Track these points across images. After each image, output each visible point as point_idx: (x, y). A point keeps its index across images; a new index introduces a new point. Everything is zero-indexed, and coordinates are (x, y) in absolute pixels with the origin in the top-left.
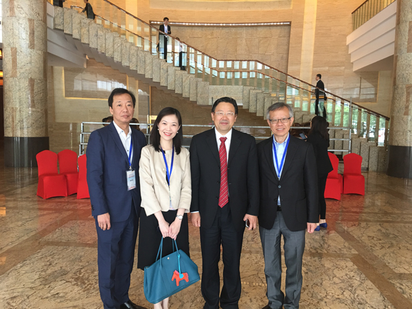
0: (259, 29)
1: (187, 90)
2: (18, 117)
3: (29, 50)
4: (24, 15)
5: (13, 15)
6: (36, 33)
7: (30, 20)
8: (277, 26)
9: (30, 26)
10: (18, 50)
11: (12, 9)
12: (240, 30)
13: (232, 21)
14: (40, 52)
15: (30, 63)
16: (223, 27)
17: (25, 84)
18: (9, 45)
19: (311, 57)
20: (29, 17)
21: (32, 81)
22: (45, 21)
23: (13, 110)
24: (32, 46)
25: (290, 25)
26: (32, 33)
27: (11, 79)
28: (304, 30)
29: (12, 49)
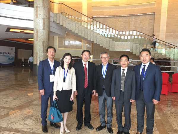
0: (140, 16)
1: (105, 44)
2: (38, 56)
3: (43, 30)
4: (41, 17)
5: (37, 17)
6: (45, 24)
7: (43, 19)
8: (148, 15)
9: (43, 21)
10: (39, 30)
11: (37, 15)
12: (131, 18)
13: (128, 13)
14: (47, 31)
15: (43, 35)
16: (123, 16)
17: (41, 43)
18: (36, 29)
19: (165, 28)
20: (43, 17)
21: (43, 42)
22: (49, 19)
23: (37, 53)
24: (44, 29)
25: (155, 14)
26: (44, 24)
27: (36, 42)
28: (161, 16)
29: (37, 30)
